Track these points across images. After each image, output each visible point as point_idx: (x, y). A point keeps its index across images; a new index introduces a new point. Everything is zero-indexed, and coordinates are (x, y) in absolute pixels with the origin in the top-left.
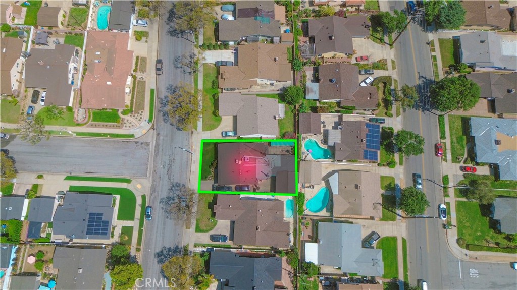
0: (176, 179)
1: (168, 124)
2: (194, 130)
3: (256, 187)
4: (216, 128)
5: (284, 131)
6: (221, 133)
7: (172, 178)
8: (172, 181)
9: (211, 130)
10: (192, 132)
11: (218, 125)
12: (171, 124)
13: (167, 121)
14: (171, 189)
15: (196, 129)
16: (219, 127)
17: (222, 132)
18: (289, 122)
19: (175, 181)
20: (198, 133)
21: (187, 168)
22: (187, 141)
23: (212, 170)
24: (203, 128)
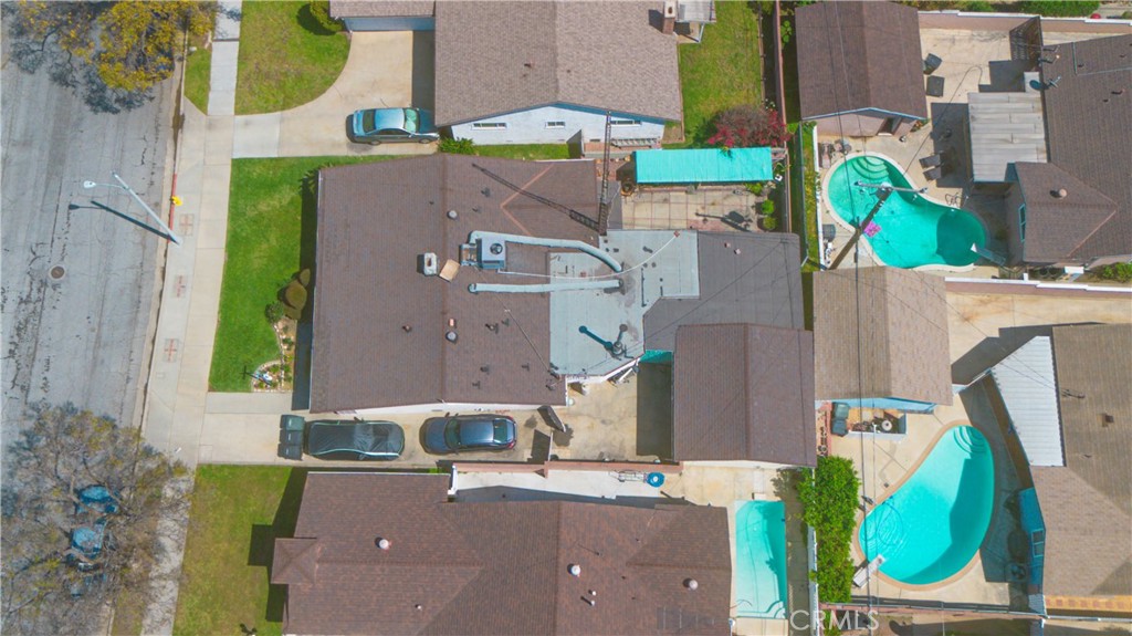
0: (62, 385)
1: (43, 75)
2: (187, 106)
3: (547, 430)
4: (314, 93)
5: (707, 108)
6: (342, 122)
7: (36, 381)
8: (36, 395)
9: (286, 105)
10: (179, 122)
11: (329, 83)
12: (61, 79)
13: (38, 62)
14: (25, 448)
15: (201, 104)
16: (332, 94)
17: (350, 119)
18: (734, 61)
19: (57, 399)
20: (210, 126)
21: (133, 322)
22: (144, 170)
23: (283, 330)
24: (238, 97)
